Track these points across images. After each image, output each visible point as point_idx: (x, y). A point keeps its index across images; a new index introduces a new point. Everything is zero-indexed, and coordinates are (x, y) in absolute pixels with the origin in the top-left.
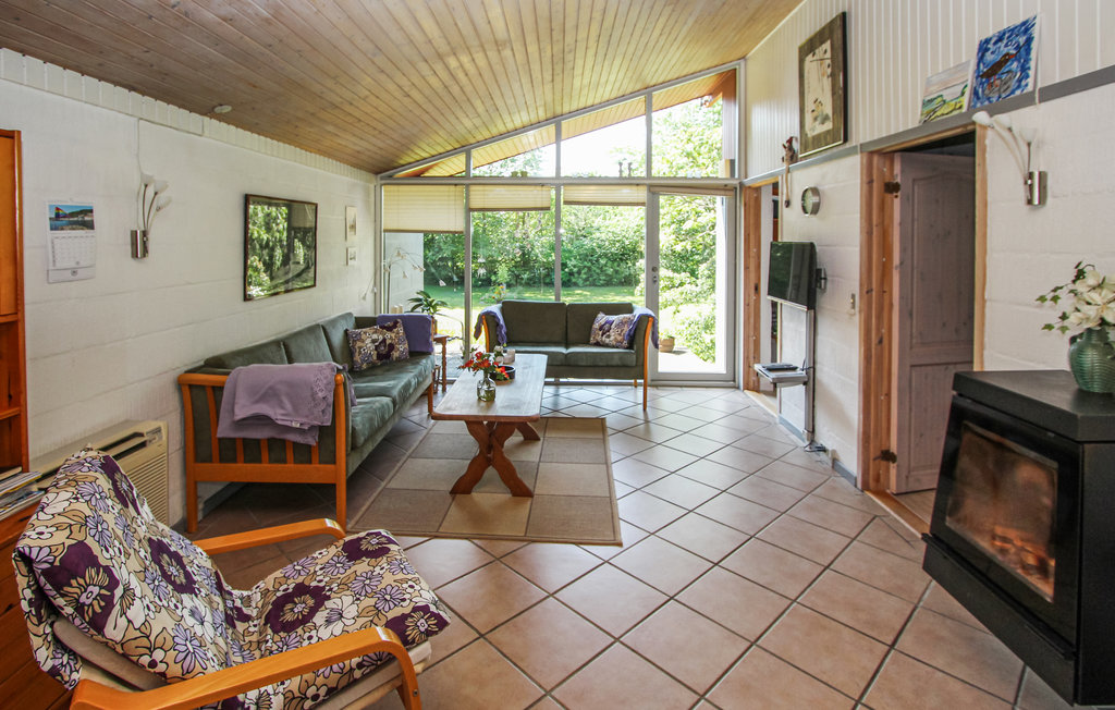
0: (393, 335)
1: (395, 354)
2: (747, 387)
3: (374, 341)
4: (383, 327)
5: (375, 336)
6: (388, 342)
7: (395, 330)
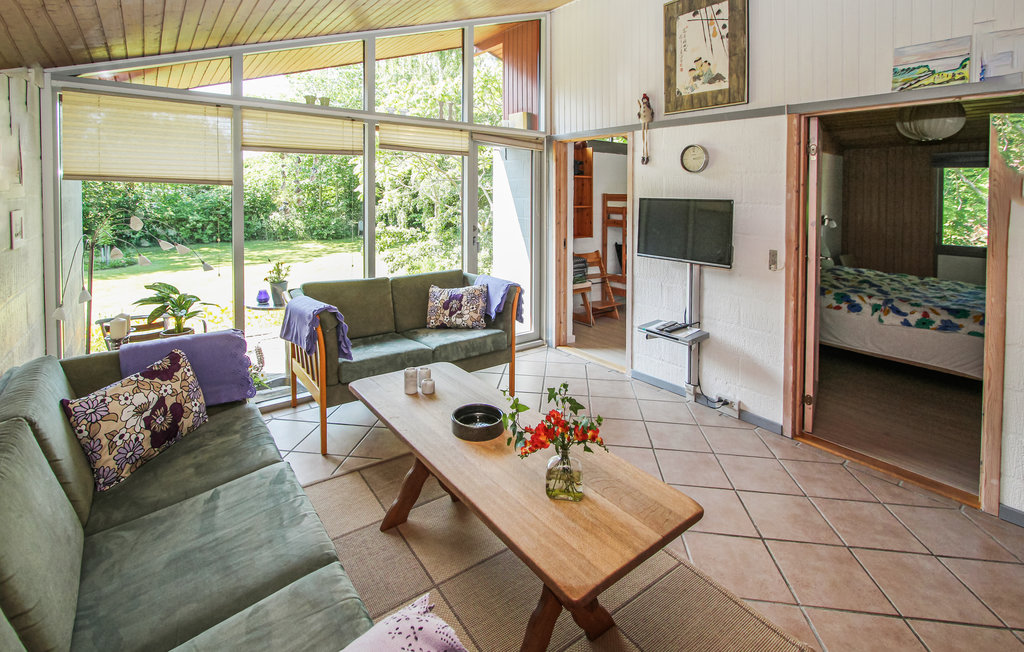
0: (177, 386)
1: (187, 422)
2: (559, 344)
3: (139, 411)
4: (151, 374)
5: (139, 399)
6: (169, 402)
7: (178, 374)
